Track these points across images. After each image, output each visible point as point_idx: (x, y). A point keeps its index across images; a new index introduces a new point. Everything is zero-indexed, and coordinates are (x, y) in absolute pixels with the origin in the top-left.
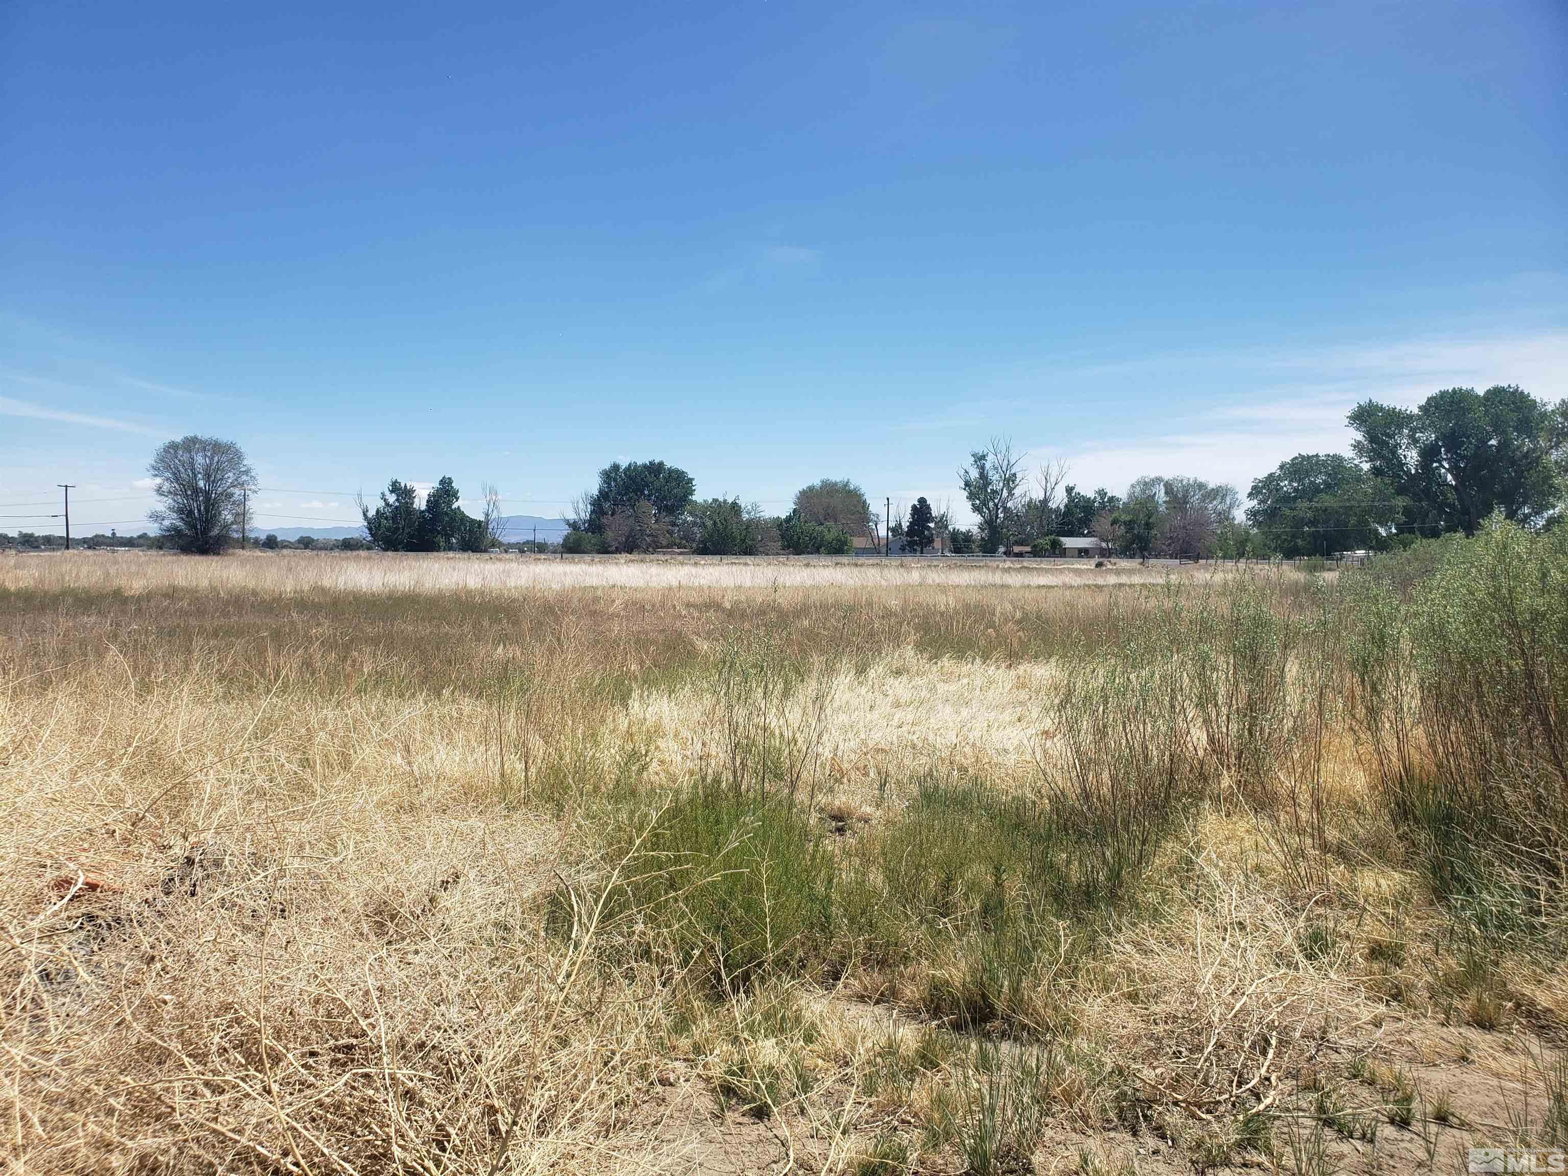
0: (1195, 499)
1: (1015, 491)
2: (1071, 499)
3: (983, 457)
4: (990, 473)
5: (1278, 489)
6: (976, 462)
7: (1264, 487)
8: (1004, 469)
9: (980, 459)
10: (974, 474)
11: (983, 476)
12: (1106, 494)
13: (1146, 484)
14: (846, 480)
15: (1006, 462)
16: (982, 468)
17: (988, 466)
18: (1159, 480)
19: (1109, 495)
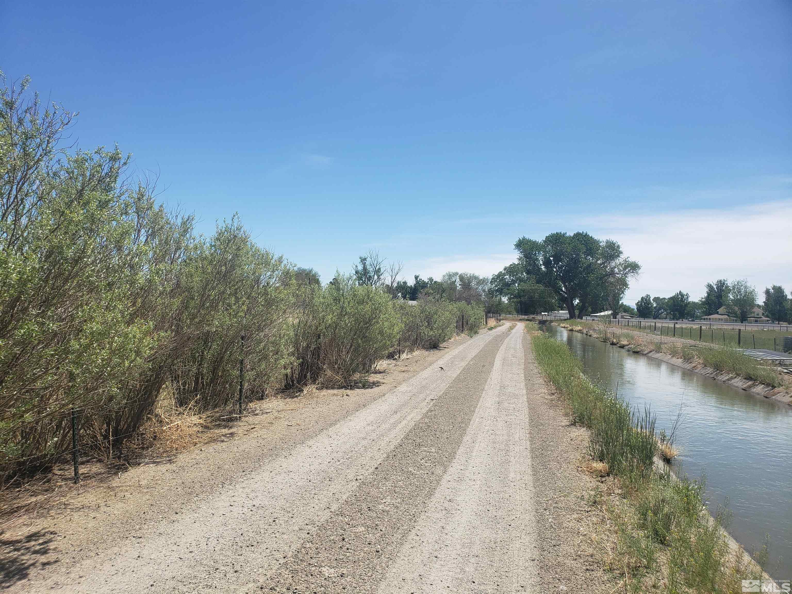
0: (473, 284)
1: (381, 277)
2: (417, 282)
3: (365, 259)
4: (368, 267)
5: (503, 279)
6: (361, 261)
7: (497, 278)
8: (375, 266)
9: (363, 260)
10: (360, 268)
11: (365, 269)
12: (433, 280)
13: (450, 275)
14: (311, 268)
15: (376, 262)
16: (364, 264)
17: (367, 263)
18: (457, 274)
19: (434, 280)
